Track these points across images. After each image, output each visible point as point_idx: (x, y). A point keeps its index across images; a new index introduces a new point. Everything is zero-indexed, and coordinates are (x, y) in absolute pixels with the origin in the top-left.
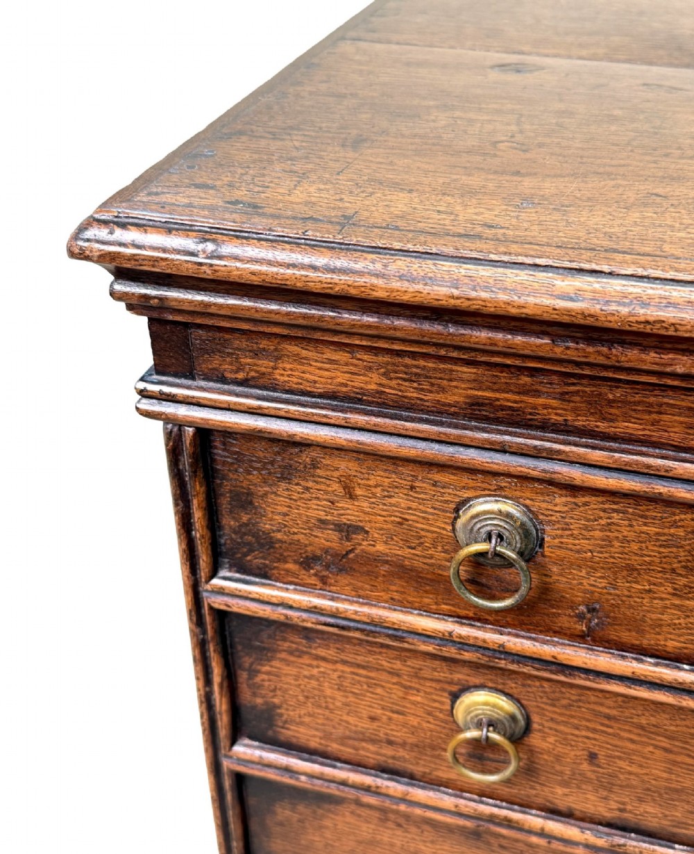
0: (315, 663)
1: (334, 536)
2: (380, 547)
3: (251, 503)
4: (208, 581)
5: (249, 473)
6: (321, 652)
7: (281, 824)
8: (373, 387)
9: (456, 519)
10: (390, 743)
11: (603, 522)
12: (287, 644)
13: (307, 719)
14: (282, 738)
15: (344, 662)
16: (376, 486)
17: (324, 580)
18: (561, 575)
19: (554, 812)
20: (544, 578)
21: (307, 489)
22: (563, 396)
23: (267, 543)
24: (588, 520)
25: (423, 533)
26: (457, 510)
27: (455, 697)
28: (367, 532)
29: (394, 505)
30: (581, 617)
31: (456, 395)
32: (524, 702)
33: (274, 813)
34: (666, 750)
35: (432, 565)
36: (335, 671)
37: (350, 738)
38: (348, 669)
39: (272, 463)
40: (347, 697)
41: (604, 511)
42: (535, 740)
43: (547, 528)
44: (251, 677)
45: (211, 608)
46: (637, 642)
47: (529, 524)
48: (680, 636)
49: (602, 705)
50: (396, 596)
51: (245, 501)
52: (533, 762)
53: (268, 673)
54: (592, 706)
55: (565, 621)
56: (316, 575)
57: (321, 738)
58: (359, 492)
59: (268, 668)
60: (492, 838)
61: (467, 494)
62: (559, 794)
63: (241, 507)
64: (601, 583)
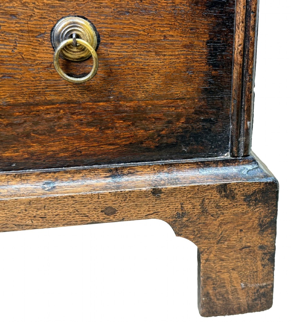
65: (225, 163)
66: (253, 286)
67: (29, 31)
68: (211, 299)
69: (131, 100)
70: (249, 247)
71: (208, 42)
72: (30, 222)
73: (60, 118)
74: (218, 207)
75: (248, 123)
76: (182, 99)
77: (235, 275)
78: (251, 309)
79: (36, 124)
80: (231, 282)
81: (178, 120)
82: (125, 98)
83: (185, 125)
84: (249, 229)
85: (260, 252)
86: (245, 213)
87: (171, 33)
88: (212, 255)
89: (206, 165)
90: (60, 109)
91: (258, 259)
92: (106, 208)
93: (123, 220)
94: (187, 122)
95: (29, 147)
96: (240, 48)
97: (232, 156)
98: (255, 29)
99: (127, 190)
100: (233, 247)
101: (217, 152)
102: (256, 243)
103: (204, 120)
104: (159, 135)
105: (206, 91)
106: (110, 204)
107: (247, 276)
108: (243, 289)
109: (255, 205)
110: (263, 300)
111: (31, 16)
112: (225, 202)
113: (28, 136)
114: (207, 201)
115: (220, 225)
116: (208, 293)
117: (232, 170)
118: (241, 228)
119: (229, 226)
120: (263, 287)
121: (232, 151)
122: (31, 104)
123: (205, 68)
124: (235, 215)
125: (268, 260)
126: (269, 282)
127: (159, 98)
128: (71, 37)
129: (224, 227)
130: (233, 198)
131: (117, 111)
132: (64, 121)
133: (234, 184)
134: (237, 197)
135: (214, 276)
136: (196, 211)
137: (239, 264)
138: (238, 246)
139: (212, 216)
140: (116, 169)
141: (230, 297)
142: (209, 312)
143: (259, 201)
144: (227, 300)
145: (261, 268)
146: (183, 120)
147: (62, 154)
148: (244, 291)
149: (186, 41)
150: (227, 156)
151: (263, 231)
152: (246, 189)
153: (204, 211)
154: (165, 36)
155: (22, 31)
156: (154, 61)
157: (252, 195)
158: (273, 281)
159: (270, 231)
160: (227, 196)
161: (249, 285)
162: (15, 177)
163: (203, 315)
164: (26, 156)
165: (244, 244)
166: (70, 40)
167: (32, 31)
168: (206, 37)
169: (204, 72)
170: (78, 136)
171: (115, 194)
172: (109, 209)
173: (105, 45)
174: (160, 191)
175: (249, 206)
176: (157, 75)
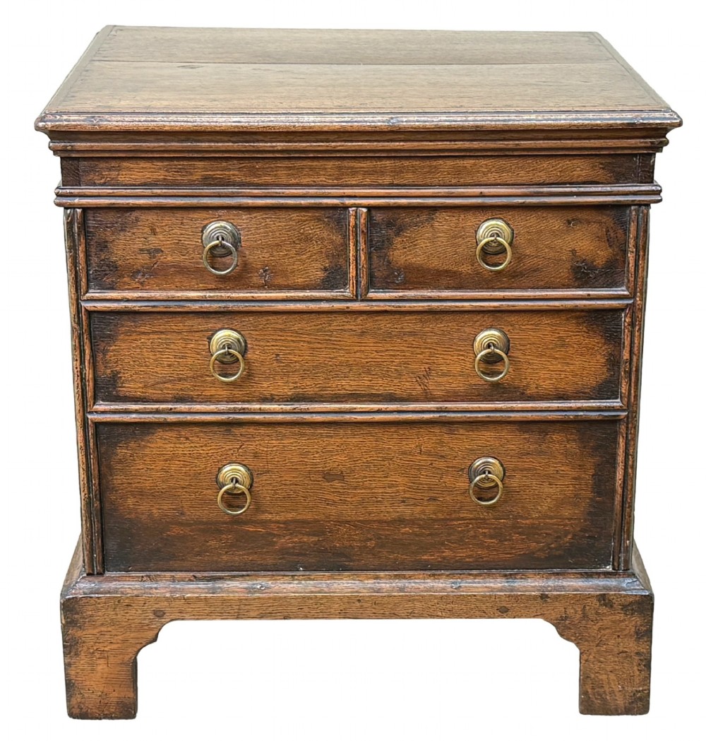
0: (138, 337)
1: (146, 256)
2: (169, 258)
3: (106, 247)
4: (84, 294)
5: (106, 231)
6: (142, 329)
7: (120, 461)
8: (162, 177)
9: (202, 235)
10: (180, 380)
11: (263, 224)
12: (123, 329)
13: (135, 377)
14: (121, 394)
15: (154, 332)
16: (166, 226)
17: (142, 284)
18: (250, 255)
19: (264, 400)
20: (244, 259)
21: (134, 233)
22: (240, 169)
23: (114, 267)
24: (257, 225)
25: (188, 246)
26: (202, 231)
27: (210, 339)
28: (162, 251)
29: (174, 234)
30: (261, 276)
31: (197, 176)
32: (242, 332)
33: (116, 454)
34: (309, 342)
35: (194, 263)
36: (149, 339)
37: (158, 383)
38: (156, 337)
39: (116, 223)
40: (155, 355)
41: (263, 219)
42: (249, 355)
43: (242, 232)
44: (104, 355)
45: (86, 310)
46: (286, 283)
47: (234, 231)
48: (302, 275)
49: (277, 323)
50: (178, 284)
51: (103, 246)
52: (250, 370)
53: (114, 351)
54: (271, 326)
55: (255, 280)
56: (138, 282)
57: (142, 388)
58: (158, 230)
59: (114, 347)
60: (237, 431)
61: (206, 222)
62: (266, 387)
63: (101, 250)
64: (267, 255)
65: (607, 574)
66: (630, 689)
67: (452, 467)
68: (589, 697)
69: (528, 519)
70: (626, 652)
71: (593, 476)
72: (440, 614)
73: (468, 531)
74: (597, 613)
75: (628, 542)
76: (569, 519)
77: (612, 676)
78: (627, 711)
79: (449, 534)
80: (609, 683)
81: (566, 536)
82: (522, 517)
83: (572, 541)
84: (626, 635)
85: (637, 658)
86: (622, 621)
87: (563, 469)
88: (591, 657)
89: (589, 576)
90: (470, 524)
91: (635, 664)
92: (501, 607)
93: (514, 618)
94: (574, 536)
95: (444, 552)
96: (620, 482)
97: (613, 569)
98: (634, 468)
99: (519, 593)
100: (612, 651)
101: (600, 564)
102: (633, 649)
103: (589, 537)
104: (549, 548)
105: (590, 513)
106: (504, 604)
107: (624, 679)
108: (620, 691)
109: (632, 614)
110: (639, 704)
111: (456, 457)
112: (604, 610)
113: (443, 544)
114: (587, 608)
115: (599, 629)
116: (588, 692)
117: (612, 582)
118: (619, 634)
119: (608, 631)
120: (639, 691)
121: (613, 565)
122: (448, 519)
123: (591, 495)
124: (613, 622)
125: (644, 666)
126: (645, 687)
127: (551, 518)
128: (484, 473)
129: (603, 632)
130: (612, 606)
131: (515, 526)
132: (472, 533)
133: (612, 595)
134: (615, 606)
135: (593, 676)
136: (578, 616)
137: (617, 667)
138: (616, 650)
139: (592, 621)
140: (511, 574)
141: (608, 698)
142: (587, 710)
143: (636, 611)
144: (604, 700)
145: (638, 673)
146: (570, 536)
147: (468, 560)
148: (620, 693)
149: (575, 474)
150: (609, 568)
151: (639, 638)
152: (623, 600)
153: (585, 616)
154: (557, 471)
155: (448, 467)
156: (547, 489)
157: (629, 605)
158: (649, 686)
159: (645, 639)
160: (605, 605)
161: (626, 688)
162: (429, 576)
163: (582, 712)
164: (440, 560)
165: (621, 649)
166: (484, 476)
167: (455, 467)
168: (591, 472)
169: (589, 498)
170: (481, 545)
171: (509, 596)
172: (504, 608)
173: (509, 477)
174: (547, 596)
175: (626, 615)
176: (549, 500)
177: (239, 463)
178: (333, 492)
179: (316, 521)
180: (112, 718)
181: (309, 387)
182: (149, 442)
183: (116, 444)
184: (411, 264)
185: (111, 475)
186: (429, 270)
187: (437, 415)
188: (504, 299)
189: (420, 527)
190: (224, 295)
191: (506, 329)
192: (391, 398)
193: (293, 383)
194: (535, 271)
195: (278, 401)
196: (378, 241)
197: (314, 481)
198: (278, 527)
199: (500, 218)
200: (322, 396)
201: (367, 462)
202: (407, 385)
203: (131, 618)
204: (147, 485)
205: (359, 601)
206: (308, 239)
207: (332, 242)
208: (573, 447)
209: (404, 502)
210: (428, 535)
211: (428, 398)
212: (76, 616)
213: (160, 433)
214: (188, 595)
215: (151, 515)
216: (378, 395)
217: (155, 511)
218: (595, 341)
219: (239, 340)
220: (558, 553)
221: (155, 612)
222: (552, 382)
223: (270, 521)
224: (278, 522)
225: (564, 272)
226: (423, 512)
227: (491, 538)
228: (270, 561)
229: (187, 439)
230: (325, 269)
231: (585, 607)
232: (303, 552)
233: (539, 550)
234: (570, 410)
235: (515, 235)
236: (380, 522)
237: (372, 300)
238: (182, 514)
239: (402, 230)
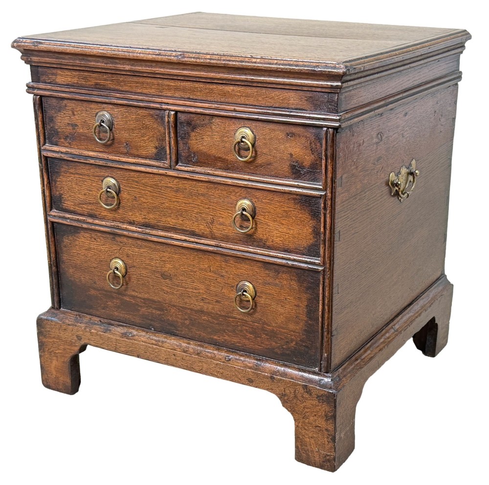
0: (70, 175)
1: (71, 128)
2: (81, 131)
4: (43, 146)
5: (52, 110)
6: (71, 171)
7: (65, 246)
8: (76, 81)
9: (95, 119)
10: (90, 203)
11: (125, 116)
12: (63, 169)
13: (69, 198)
14: (64, 207)
15: (77, 174)
16: (79, 111)
17: (70, 143)
18: (119, 134)
19: (130, 223)
20: (116, 136)
21: (64, 113)
22: (112, 81)
23: (57, 133)
24: (122, 115)
25: (90, 124)
26: (96, 116)
27: (102, 181)
28: (78, 126)
29: (83, 116)
30: (125, 147)
31: (92, 82)
32: (117, 180)
33: (63, 241)
34: (150, 192)
36: (75, 177)
37: (80, 204)
38: (78, 176)
39: (57, 106)
40: (78, 187)
41: (124, 112)
43: (115, 119)
44: (55, 183)
45: (43, 156)
46: (137, 154)
47: (110, 118)
48: (145, 149)
49: (134, 177)
50: (86, 147)
51: (52, 119)
53: (59, 181)
54: (132, 179)
55: (122, 149)
56: (68, 143)
57: (73, 206)
58: (75, 113)
59: (59, 179)
60: (118, 239)
61: (97, 111)
62: (131, 216)
63: (51, 122)
64: (127, 135)
65: (314, 373)
66: (323, 452)
67: (227, 284)
68: (300, 451)
69: (270, 326)
70: (320, 427)
71: (306, 306)
72: (216, 374)
73: (238, 326)
74: (303, 397)
75: (326, 354)
76: (294, 332)
77: (312, 441)
78: (321, 467)
79: (228, 326)
80: (310, 445)
81: (292, 342)
82: (267, 324)
83: (295, 346)
84: (319, 416)
85: (326, 432)
86: (317, 406)
87: (289, 297)
88: (300, 424)
90: (239, 322)
91: (326, 436)
92: (249, 379)
93: (256, 387)
94: (296, 344)
95: (224, 336)
97: (319, 371)
99: (259, 372)
100: (311, 424)
101: (311, 365)
102: (324, 426)
103: (305, 346)
104: (283, 348)
105: (305, 330)
106: (251, 377)
107: (319, 445)
108: (317, 452)
109: (323, 403)
110: (328, 464)
111: (229, 278)
112: (306, 395)
113: (224, 332)
114: (297, 391)
115: (304, 408)
118: (316, 414)
119: (309, 410)
120: (328, 455)
122: (226, 316)
123: (306, 319)
124: (312, 405)
125: (331, 439)
126: (332, 454)
127: (283, 328)
129: (306, 410)
130: (311, 394)
131: (263, 329)
132: (240, 328)
133: (311, 387)
134: (313, 394)
135: (301, 437)
136: (292, 396)
137: (315, 436)
138: (314, 424)
139: (300, 401)
140: (260, 359)
141: (310, 454)
142: (299, 459)
143: (325, 401)
144: (308, 455)
145: (327, 443)
146: (294, 343)
147: (238, 344)
148: (317, 453)
149: (296, 303)
150: (317, 369)
151: (328, 420)
152: (317, 392)
153: (295, 397)
154: (286, 298)
155: (225, 283)
156: (281, 310)
157: (321, 396)
159: (331, 421)
160: (307, 392)
161: (320, 451)
162: (216, 349)
163: (296, 459)
164: (223, 341)
165: (317, 424)
167: (229, 284)
168: (306, 303)
169: (305, 321)
170: (245, 337)
171: (253, 372)
172: (251, 380)
173: (259, 296)
174: (274, 378)
175: (320, 402)
176: (282, 316)
177: (120, 259)
178: (167, 286)
179: (159, 302)
180: (60, 392)
181: (152, 218)
182: (77, 237)
183: (63, 235)
184: (200, 150)
185: (62, 253)
186: (209, 156)
187: (215, 249)
188: (249, 180)
189: (213, 318)
190: (105, 156)
191: (254, 200)
192: (193, 234)
193: (144, 215)
194: (268, 164)
195: (137, 225)
196: (183, 134)
197: (157, 277)
198: (141, 301)
199: (248, 127)
200: (158, 226)
201: (183, 271)
202: (202, 228)
203: (66, 337)
204: (78, 262)
205: (174, 355)
206: (147, 127)
207: (159, 131)
208: (295, 285)
209: (203, 300)
210: (217, 324)
211: (213, 238)
212: (43, 330)
213: (82, 233)
214: (93, 331)
215: (80, 281)
216: (187, 231)
217: (82, 278)
218: (305, 216)
219: (114, 185)
220: (287, 352)
221: (77, 336)
222: (281, 239)
223: (137, 297)
224: (140, 298)
225: (286, 167)
226: (213, 309)
227: (250, 333)
228: (138, 320)
229: (95, 239)
230: (156, 148)
231: (295, 391)
232: (153, 319)
233: (277, 348)
234: (289, 259)
235: (257, 139)
236: (191, 309)
237: (178, 170)
238: (95, 283)
239: (195, 128)
